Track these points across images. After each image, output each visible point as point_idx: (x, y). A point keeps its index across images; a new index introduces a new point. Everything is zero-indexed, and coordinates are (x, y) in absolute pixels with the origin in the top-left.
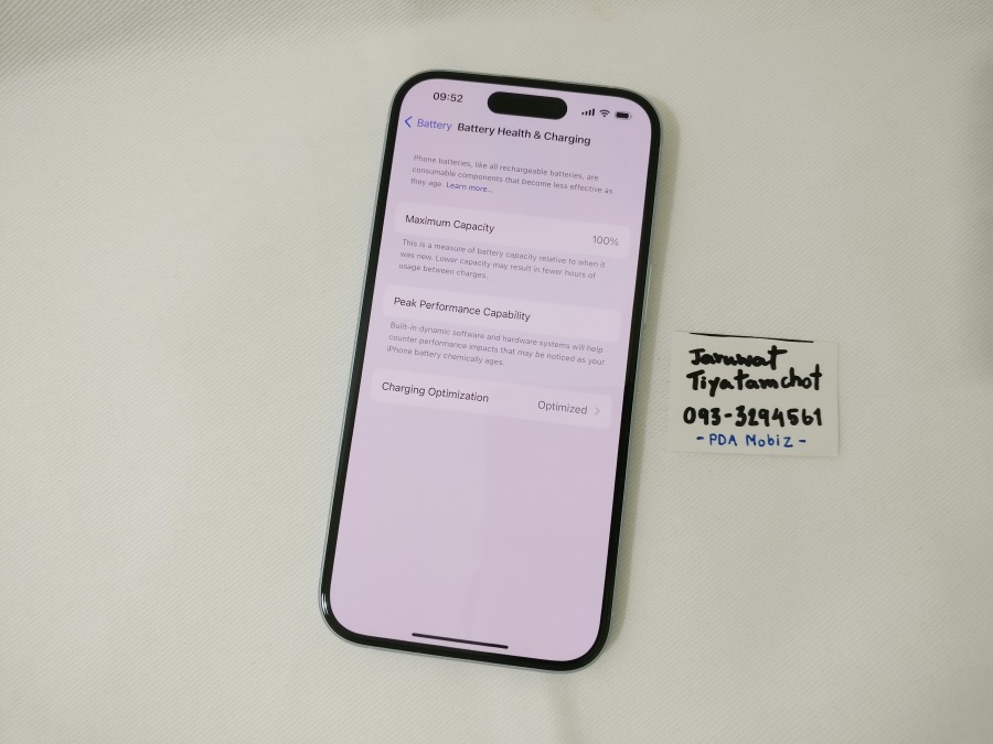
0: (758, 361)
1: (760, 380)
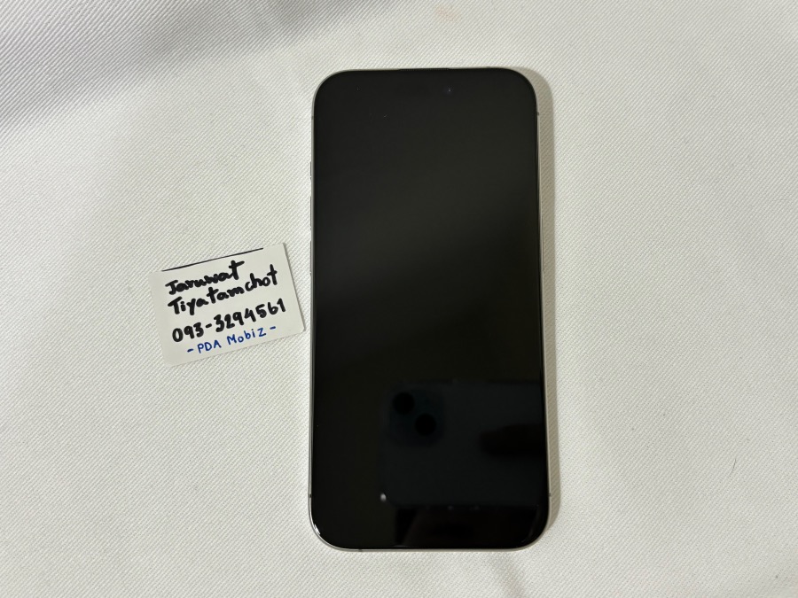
0: (223, 277)
1: (228, 291)
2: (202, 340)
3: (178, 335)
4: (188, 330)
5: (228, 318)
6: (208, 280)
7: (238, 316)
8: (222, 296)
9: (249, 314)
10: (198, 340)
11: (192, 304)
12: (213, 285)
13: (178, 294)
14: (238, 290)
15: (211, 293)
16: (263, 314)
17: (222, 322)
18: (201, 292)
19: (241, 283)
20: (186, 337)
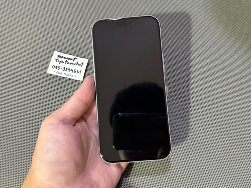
2: (58, 71)
3: (54, 67)
4: (56, 67)
5: (67, 69)
6: (67, 58)
7: (69, 69)
8: (68, 63)
9: (72, 70)
10: (57, 70)
11: (60, 62)
12: (68, 60)
13: (59, 58)
14: (73, 64)
15: (66, 61)
16: (75, 72)
17: (65, 69)
18: (64, 60)
19: (74, 62)
20: (55, 68)
